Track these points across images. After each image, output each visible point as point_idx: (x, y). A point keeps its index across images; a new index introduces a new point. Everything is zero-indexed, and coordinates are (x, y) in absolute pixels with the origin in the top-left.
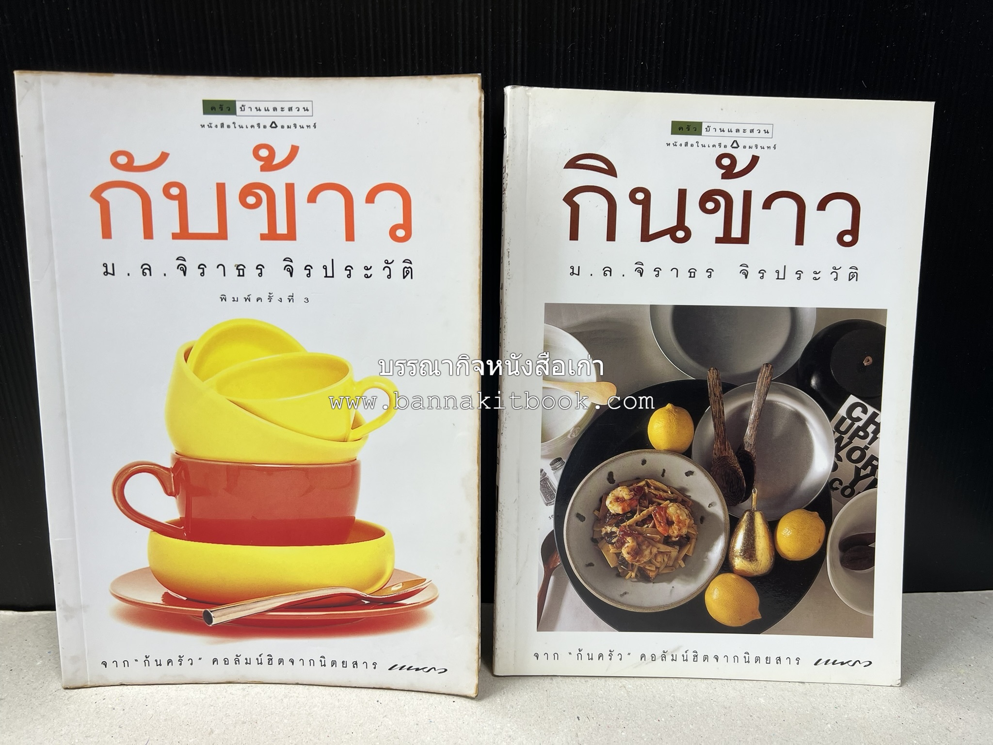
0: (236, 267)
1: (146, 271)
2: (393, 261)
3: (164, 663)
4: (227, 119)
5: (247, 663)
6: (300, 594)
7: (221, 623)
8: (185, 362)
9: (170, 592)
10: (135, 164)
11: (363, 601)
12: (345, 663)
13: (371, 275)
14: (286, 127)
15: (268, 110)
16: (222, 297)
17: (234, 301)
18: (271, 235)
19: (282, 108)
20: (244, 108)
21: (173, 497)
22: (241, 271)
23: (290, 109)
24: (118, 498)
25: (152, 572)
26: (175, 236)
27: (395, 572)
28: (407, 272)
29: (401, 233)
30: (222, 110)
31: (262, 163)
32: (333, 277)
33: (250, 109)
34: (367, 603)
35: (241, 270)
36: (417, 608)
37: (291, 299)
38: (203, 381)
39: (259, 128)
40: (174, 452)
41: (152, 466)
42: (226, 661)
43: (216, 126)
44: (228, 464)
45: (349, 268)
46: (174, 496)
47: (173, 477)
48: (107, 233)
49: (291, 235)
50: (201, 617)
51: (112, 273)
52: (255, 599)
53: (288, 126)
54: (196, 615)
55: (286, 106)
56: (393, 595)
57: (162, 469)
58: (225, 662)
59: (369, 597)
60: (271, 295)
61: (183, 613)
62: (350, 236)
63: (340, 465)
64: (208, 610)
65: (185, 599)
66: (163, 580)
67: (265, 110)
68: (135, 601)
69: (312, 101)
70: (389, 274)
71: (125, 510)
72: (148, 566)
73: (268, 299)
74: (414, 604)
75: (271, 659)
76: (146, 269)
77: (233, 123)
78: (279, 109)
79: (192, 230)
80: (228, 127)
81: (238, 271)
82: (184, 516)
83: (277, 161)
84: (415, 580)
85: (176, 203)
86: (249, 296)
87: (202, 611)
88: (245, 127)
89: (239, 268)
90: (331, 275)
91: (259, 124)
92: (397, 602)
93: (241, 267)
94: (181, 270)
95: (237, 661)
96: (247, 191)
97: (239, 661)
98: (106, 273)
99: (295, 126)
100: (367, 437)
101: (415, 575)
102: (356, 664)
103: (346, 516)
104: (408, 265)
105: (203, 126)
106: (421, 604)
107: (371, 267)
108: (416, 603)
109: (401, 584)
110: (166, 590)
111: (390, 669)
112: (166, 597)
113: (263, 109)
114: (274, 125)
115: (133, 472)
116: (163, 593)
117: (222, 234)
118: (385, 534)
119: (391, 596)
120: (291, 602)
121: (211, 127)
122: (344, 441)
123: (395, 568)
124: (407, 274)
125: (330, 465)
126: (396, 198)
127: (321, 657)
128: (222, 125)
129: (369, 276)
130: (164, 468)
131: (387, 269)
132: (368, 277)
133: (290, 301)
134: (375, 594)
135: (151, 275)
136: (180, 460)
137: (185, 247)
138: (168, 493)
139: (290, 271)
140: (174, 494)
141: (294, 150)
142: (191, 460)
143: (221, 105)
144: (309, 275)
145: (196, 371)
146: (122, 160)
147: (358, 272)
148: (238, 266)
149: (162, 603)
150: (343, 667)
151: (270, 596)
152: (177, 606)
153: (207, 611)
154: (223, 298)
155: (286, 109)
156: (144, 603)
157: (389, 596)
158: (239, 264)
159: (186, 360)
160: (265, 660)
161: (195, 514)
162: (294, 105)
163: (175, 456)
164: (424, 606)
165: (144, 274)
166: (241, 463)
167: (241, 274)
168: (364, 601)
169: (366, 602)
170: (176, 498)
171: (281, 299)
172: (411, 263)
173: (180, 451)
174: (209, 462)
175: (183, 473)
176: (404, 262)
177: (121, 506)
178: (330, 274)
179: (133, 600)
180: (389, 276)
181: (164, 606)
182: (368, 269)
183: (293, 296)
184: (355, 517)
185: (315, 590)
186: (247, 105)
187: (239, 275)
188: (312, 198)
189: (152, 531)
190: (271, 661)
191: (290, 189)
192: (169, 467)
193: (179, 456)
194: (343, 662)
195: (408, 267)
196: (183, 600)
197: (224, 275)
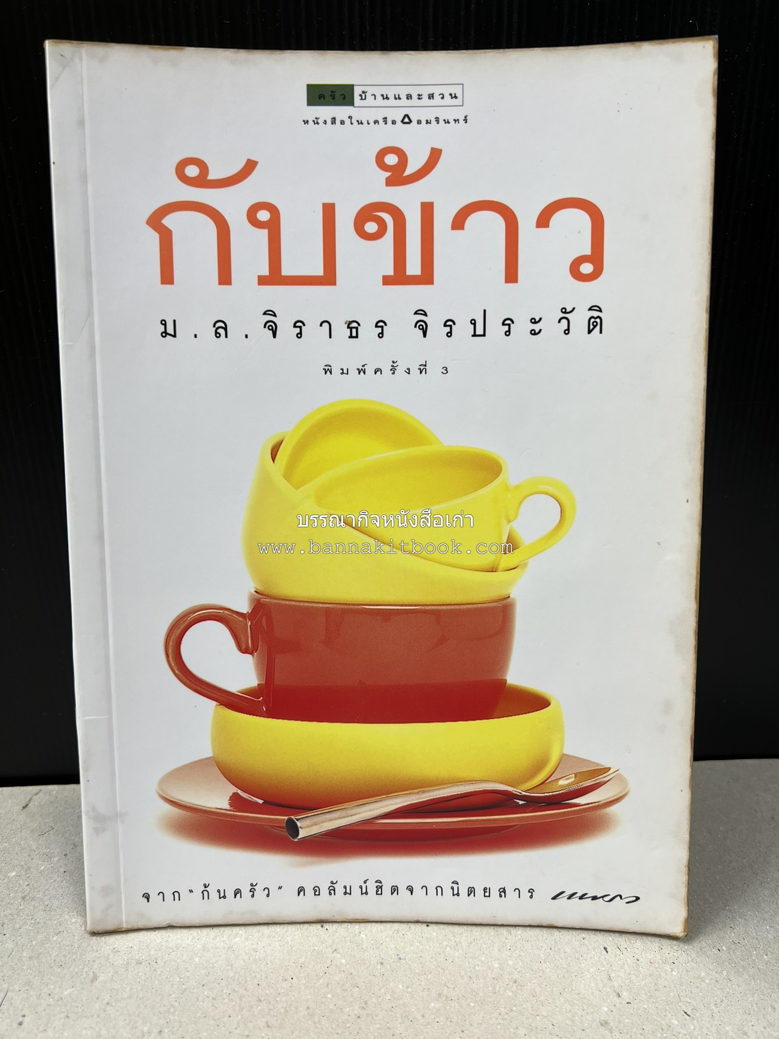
0: (347, 325)
1: (220, 331)
2: (574, 309)
3: (230, 894)
4: (341, 112)
5: (345, 893)
6: (424, 792)
7: (311, 836)
8: (272, 461)
9: (239, 792)
10: (211, 177)
11: (515, 800)
12: (488, 891)
13: (540, 330)
14: (424, 122)
15: (400, 98)
16: (327, 368)
17: (343, 373)
18: (399, 277)
19: (419, 95)
20: (365, 95)
21: (250, 656)
22: (354, 331)
23: (431, 96)
24: (172, 658)
25: (216, 762)
26: (262, 281)
27: (564, 758)
28: (594, 324)
29: (587, 268)
30: (334, 98)
31: (388, 174)
32: (484, 335)
33: (373, 96)
34: (522, 804)
35: (353, 328)
36: (596, 810)
37: (423, 369)
38: (297, 489)
39: (386, 124)
40: (253, 591)
41: (222, 611)
42: (317, 891)
43: (325, 122)
44: (328, 605)
45: (508, 323)
46: (251, 654)
47: (250, 626)
48: (167, 277)
49: (426, 277)
50: (282, 828)
51: (173, 334)
52: (360, 801)
53: (427, 121)
54: (276, 825)
55: (425, 92)
56: (560, 792)
57: (235, 616)
58: (315, 892)
59: (525, 796)
60: (395, 365)
61: (258, 823)
62: (511, 276)
63: (485, 605)
64: (292, 817)
65: (261, 802)
66: (231, 775)
67: (395, 98)
68: (192, 806)
69: (463, 84)
70: (566, 328)
71: (181, 675)
72: (210, 754)
73: (391, 370)
74: (592, 803)
75: (381, 887)
76: (221, 328)
77: (349, 117)
78: (415, 97)
79: (287, 270)
80: (342, 122)
81: (349, 330)
82: (264, 683)
83: (409, 171)
84: (594, 770)
85: (265, 232)
86: (363, 366)
87: (284, 819)
88: (365, 122)
89: (350, 326)
90: (482, 333)
91: (386, 118)
92: (567, 802)
93: (355, 325)
94: (269, 329)
95: (332, 890)
96: (367, 214)
97: (334, 890)
98: (165, 334)
99: (437, 120)
100: (525, 565)
101: (594, 763)
102: (504, 892)
103: (494, 678)
104: (596, 314)
105: (306, 122)
106: (602, 804)
107: (540, 319)
108: (595, 803)
109: (573, 775)
110: (235, 790)
111: (554, 898)
112: (235, 800)
113: (391, 97)
114: (406, 120)
115: (194, 620)
116: (231, 795)
117: (329, 278)
118: (550, 704)
119: (557, 793)
120: (411, 804)
121: (318, 123)
122: (492, 572)
123: (565, 752)
124: (595, 327)
125: (472, 606)
126: (582, 219)
127: (453, 883)
128: (334, 121)
129: (537, 331)
130: (237, 613)
131: (564, 322)
132: (535, 334)
133: (421, 373)
134: (534, 790)
135: (226, 336)
136: (261, 602)
137: (275, 296)
138: (242, 649)
139: (423, 329)
140: (250, 651)
141: (435, 155)
142: (276, 601)
143: (332, 92)
144: (449, 335)
145: (288, 475)
146: (192, 171)
147: (522, 327)
148: (350, 323)
149: (228, 809)
150: (485, 896)
151: (382, 795)
152: (250, 813)
153: (292, 820)
154: (328, 370)
155: (425, 97)
156: (204, 808)
157: (555, 793)
158: (351, 320)
159: (274, 460)
160: (372, 888)
161: (280, 679)
162: (437, 91)
163: (254, 595)
164: (606, 807)
165: (217, 335)
166: (346, 604)
167: (354, 334)
168: (518, 801)
169: (521, 802)
170: (253, 656)
171: (409, 369)
172: (600, 311)
173: (260, 588)
174: (302, 604)
175: (264, 621)
176: (590, 309)
177: (175, 668)
178: (480, 331)
179: (189, 805)
180: (567, 331)
181: (232, 813)
182: (535, 322)
183: (425, 366)
184: (506, 680)
185: (449, 785)
186: (370, 91)
187: (351, 337)
188: (458, 223)
189: (217, 705)
190: (380, 890)
191: (427, 210)
192: (245, 612)
193: (260, 596)
194: (485, 889)
195: (595, 316)
196: (257, 803)
197: (330, 337)
